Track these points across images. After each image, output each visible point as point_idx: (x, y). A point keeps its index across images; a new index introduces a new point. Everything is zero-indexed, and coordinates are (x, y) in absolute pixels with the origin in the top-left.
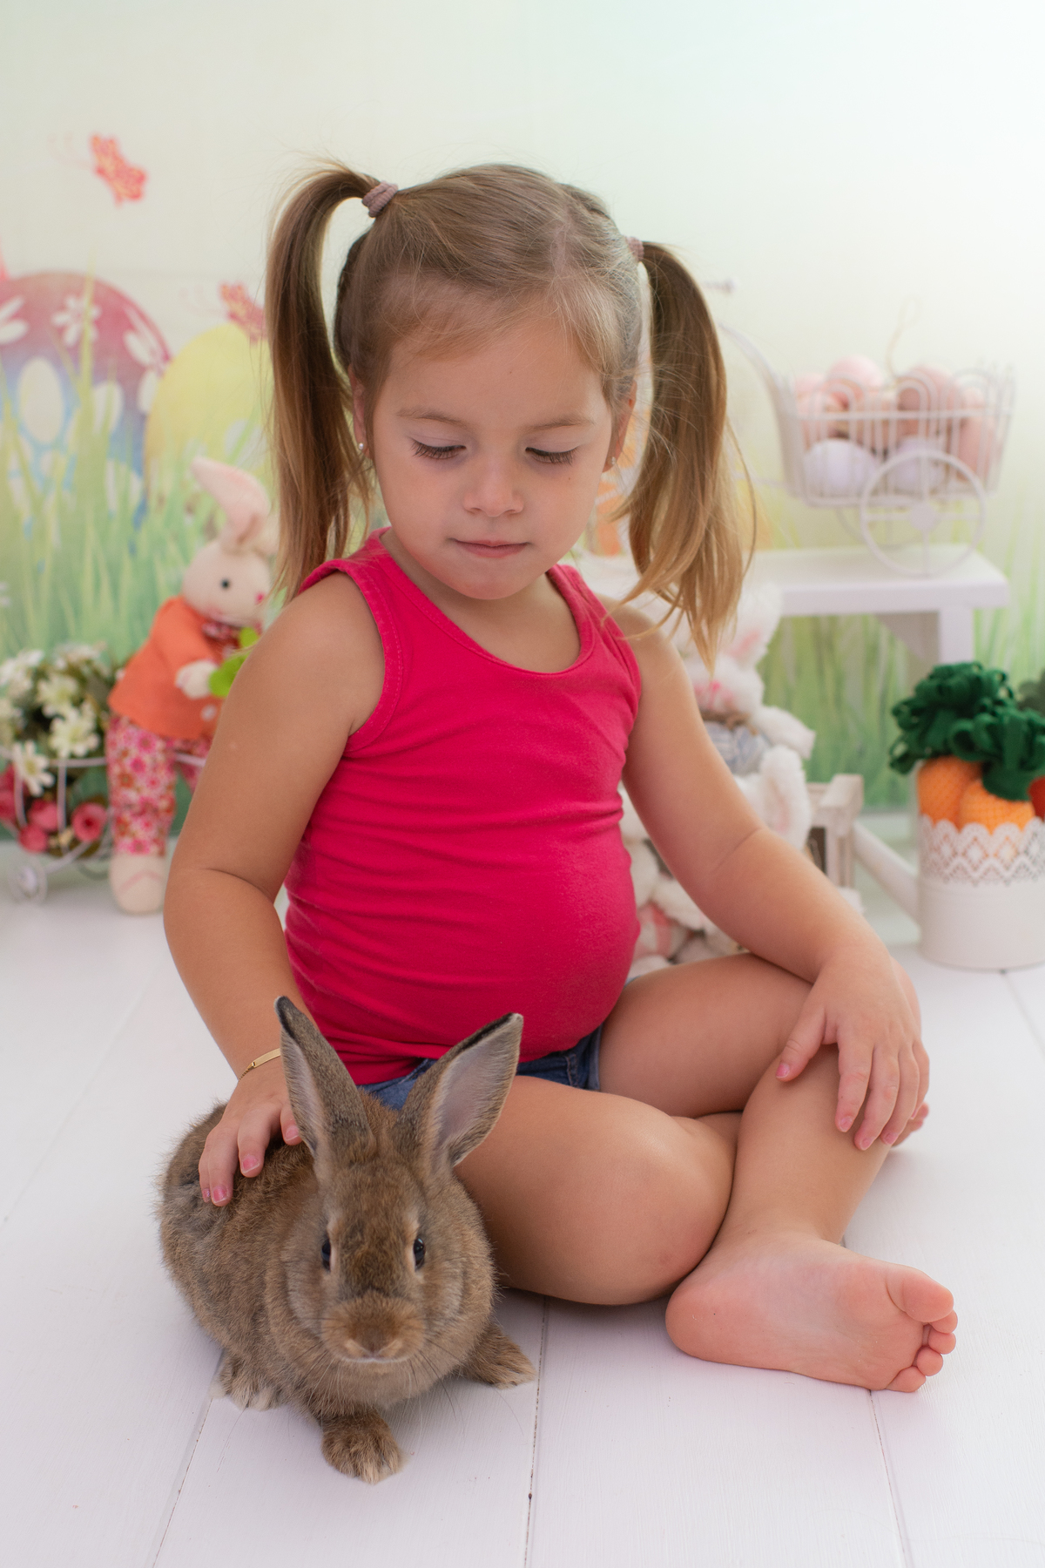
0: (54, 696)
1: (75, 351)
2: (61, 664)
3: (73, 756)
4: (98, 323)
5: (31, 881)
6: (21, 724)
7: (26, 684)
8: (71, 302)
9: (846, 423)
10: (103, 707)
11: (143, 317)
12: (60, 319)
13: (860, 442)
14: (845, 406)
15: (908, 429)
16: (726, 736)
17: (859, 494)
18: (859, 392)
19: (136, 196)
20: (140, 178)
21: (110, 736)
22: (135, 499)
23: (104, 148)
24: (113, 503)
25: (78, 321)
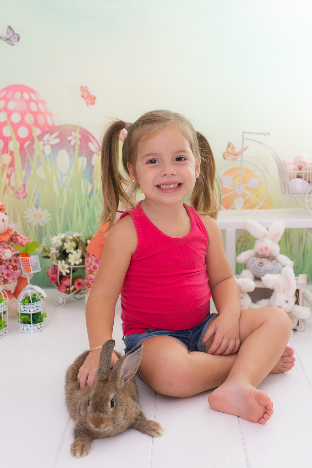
0: (69, 247)
1: (73, 147)
2: (71, 238)
3: (75, 265)
4: (80, 139)
5: (61, 301)
6: (59, 255)
7: (61, 243)
8: (73, 133)
9: (302, 173)
10: (85, 251)
11: (93, 138)
12: (69, 138)
13: (305, 180)
14: (300, 169)
16: (270, 263)
17: (305, 194)
18: (305, 164)
19: (93, 104)
20: (95, 98)
21: (86, 259)
22: (89, 190)
23: (84, 89)
24: (83, 192)
25: (75, 139)
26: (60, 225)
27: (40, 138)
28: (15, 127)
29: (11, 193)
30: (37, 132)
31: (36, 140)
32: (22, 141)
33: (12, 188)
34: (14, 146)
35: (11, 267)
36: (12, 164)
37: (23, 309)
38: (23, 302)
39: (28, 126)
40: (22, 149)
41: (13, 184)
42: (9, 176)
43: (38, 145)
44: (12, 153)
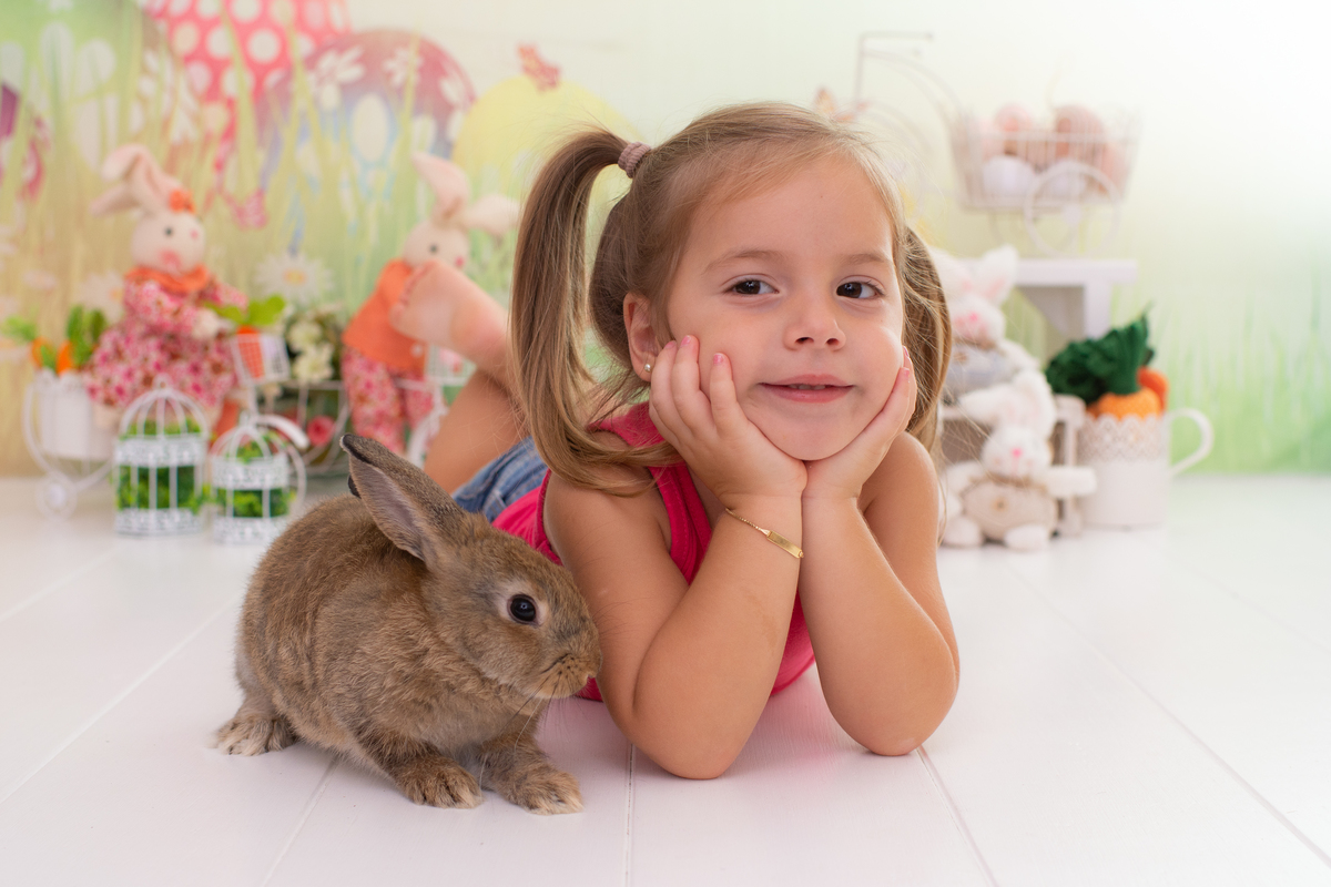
1: (400, 91)
4: (421, 70)
8: (400, 52)
9: (1015, 143)
11: (455, 66)
12: (390, 65)
13: (1026, 159)
15: (1063, 150)
17: (1024, 197)
21: (345, 366)
25: (403, 68)
27: (311, 62)
28: (244, 32)
29: (223, 210)
30: (302, 46)
31: (299, 71)
32: (259, 71)
33: (229, 200)
34: (236, 82)
35: (207, 366)
36: (230, 133)
39: (279, 32)
40: (258, 92)
41: (230, 185)
42: (219, 166)
43: (304, 82)
44: (230, 104)
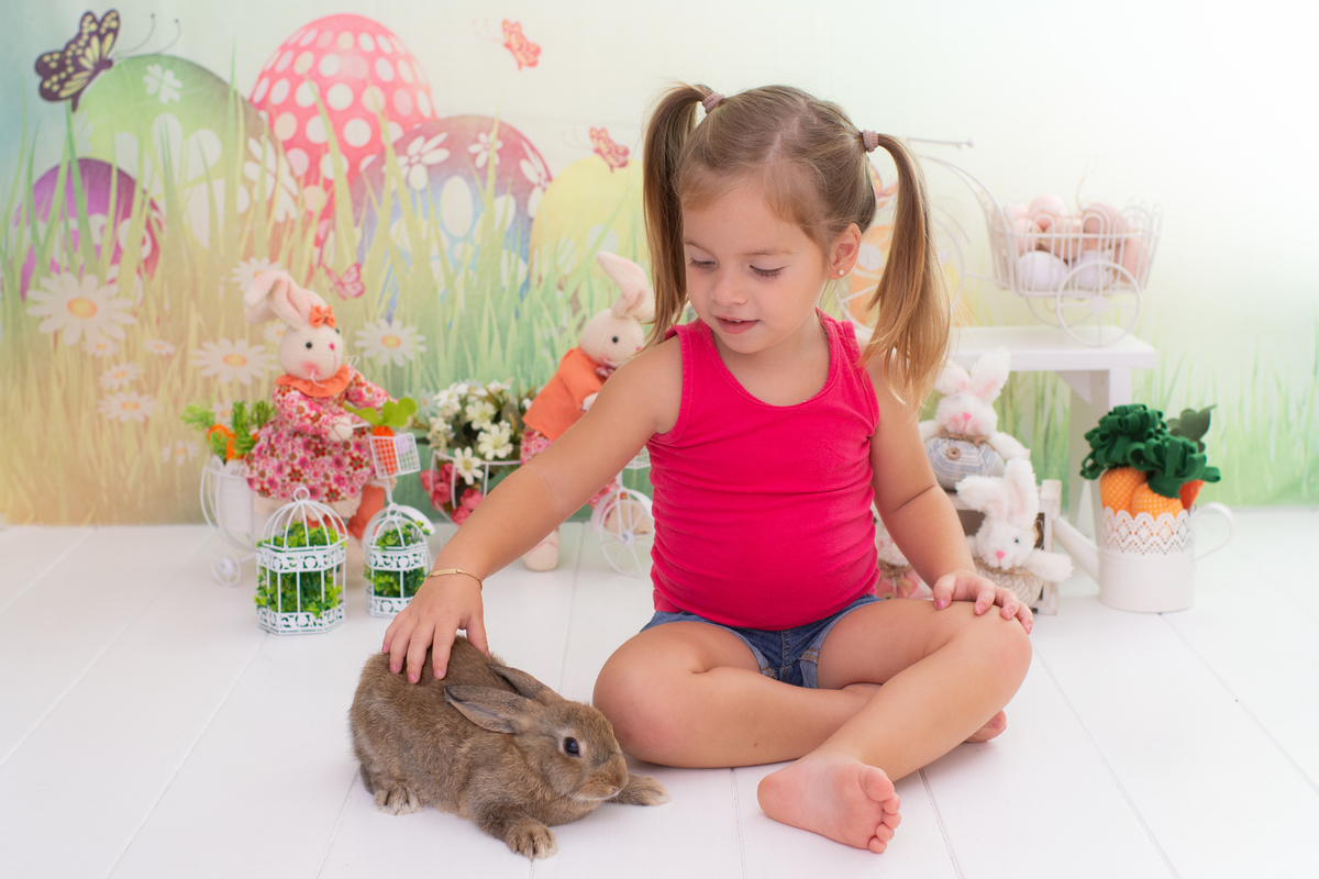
0: (479, 415)
1: (483, 171)
2: (483, 393)
3: (496, 458)
4: (500, 152)
6: (452, 435)
7: (458, 407)
8: (482, 137)
9: (1048, 240)
11: (533, 148)
12: (473, 149)
13: (1057, 255)
14: (1044, 229)
15: (1089, 245)
16: (975, 450)
17: (1055, 290)
18: (1055, 216)
19: (533, 64)
20: (537, 52)
21: (524, 445)
22: (521, 279)
23: (511, 29)
24: (506, 282)
25: (486, 150)
26: (445, 366)
27: (401, 146)
28: (338, 120)
29: (326, 283)
30: (392, 132)
31: (390, 152)
32: (354, 155)
33: (328, 272)
34: (333, 166)
35: (348, 460)
36: (328, 212)
37: (381, 561)
38: (383, 541)
39: (371, 119)
40: (353, 174)
41: (330, 261)
42: (319, 242)
43: (395, 164)
44: (328, 185)
